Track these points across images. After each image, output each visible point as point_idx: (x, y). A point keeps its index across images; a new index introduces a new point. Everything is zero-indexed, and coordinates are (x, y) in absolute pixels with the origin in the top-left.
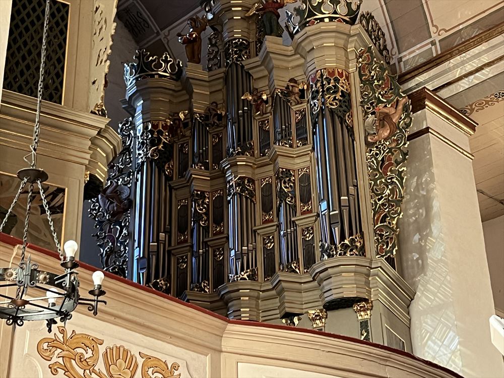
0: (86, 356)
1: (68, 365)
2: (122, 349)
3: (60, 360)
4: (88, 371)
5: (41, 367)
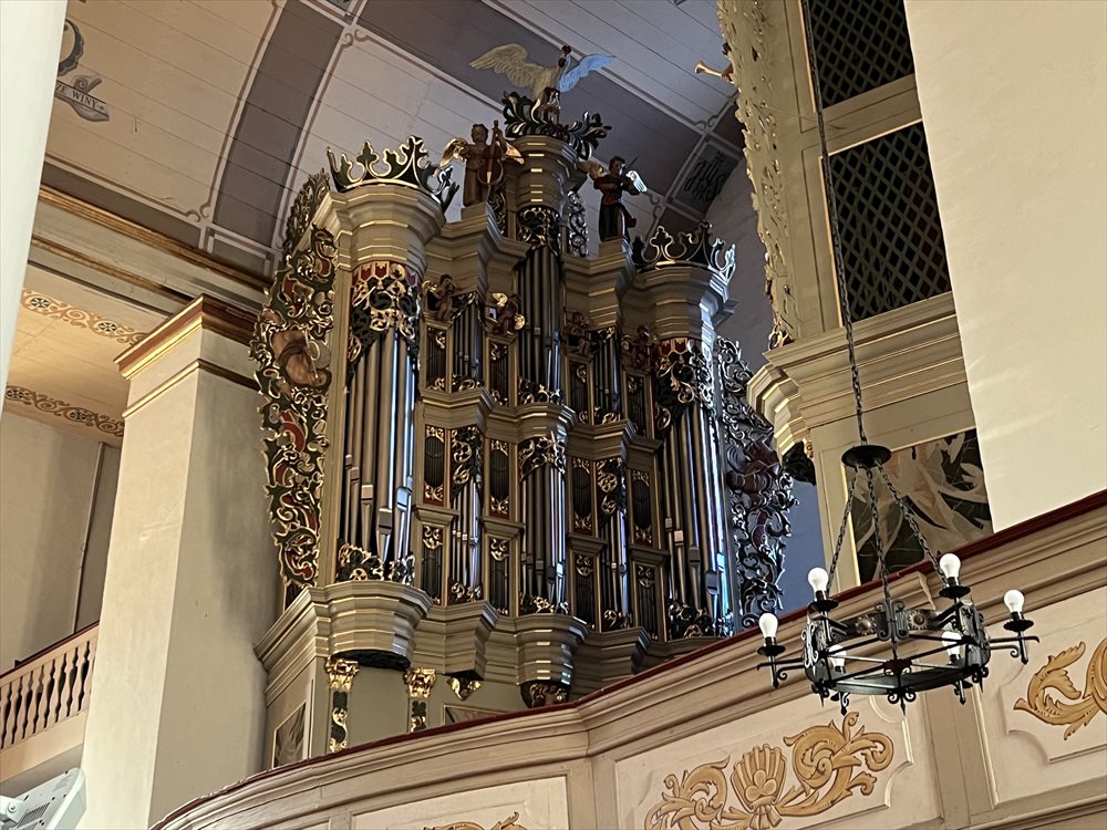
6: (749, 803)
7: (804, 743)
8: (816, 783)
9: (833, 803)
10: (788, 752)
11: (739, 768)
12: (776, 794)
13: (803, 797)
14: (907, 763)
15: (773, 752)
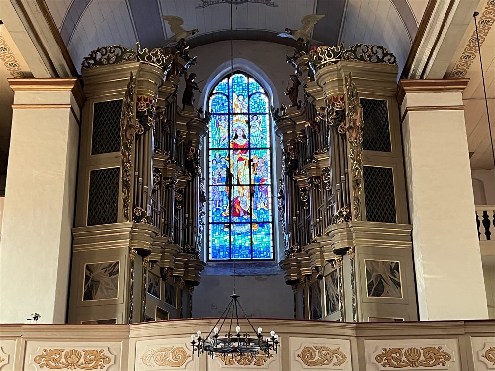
0: (56, 358)
1: (48, 363)
2: (73, 351)
3: (45, 362)
4: (57, 363)
5: (36, 366)
6: (409, 360)
7: (427, 350)
8: (430, 360)
9: (434, 365)
10: (422, 351)
11: (407, 351)
12: (418, 360)
13: (426, 362)
14: (454, 361)
15: (417, 350)
